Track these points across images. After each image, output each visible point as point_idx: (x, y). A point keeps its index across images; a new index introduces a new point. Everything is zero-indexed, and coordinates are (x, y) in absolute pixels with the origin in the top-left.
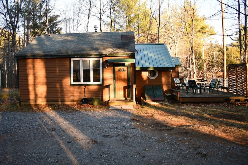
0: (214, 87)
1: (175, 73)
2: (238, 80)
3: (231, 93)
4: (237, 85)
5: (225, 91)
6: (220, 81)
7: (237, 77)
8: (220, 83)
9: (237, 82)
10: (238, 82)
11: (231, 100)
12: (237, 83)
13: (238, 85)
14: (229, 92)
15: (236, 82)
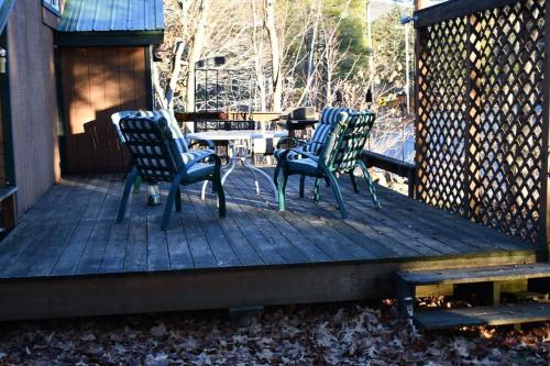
0: (315, 165)
1: (132, 82)
2: (479, 112)
3: (434, 202)
4: (473, 149)
5: (401, 186)
6: (352, 125)
7: (472, 95)
8: (359, 136)
9: (473, 130)
10: (479, 130)
11: (421, 291)
12: (473, 138)
13: (478, 150)
14: (419, 195)
15: (468, 127)
